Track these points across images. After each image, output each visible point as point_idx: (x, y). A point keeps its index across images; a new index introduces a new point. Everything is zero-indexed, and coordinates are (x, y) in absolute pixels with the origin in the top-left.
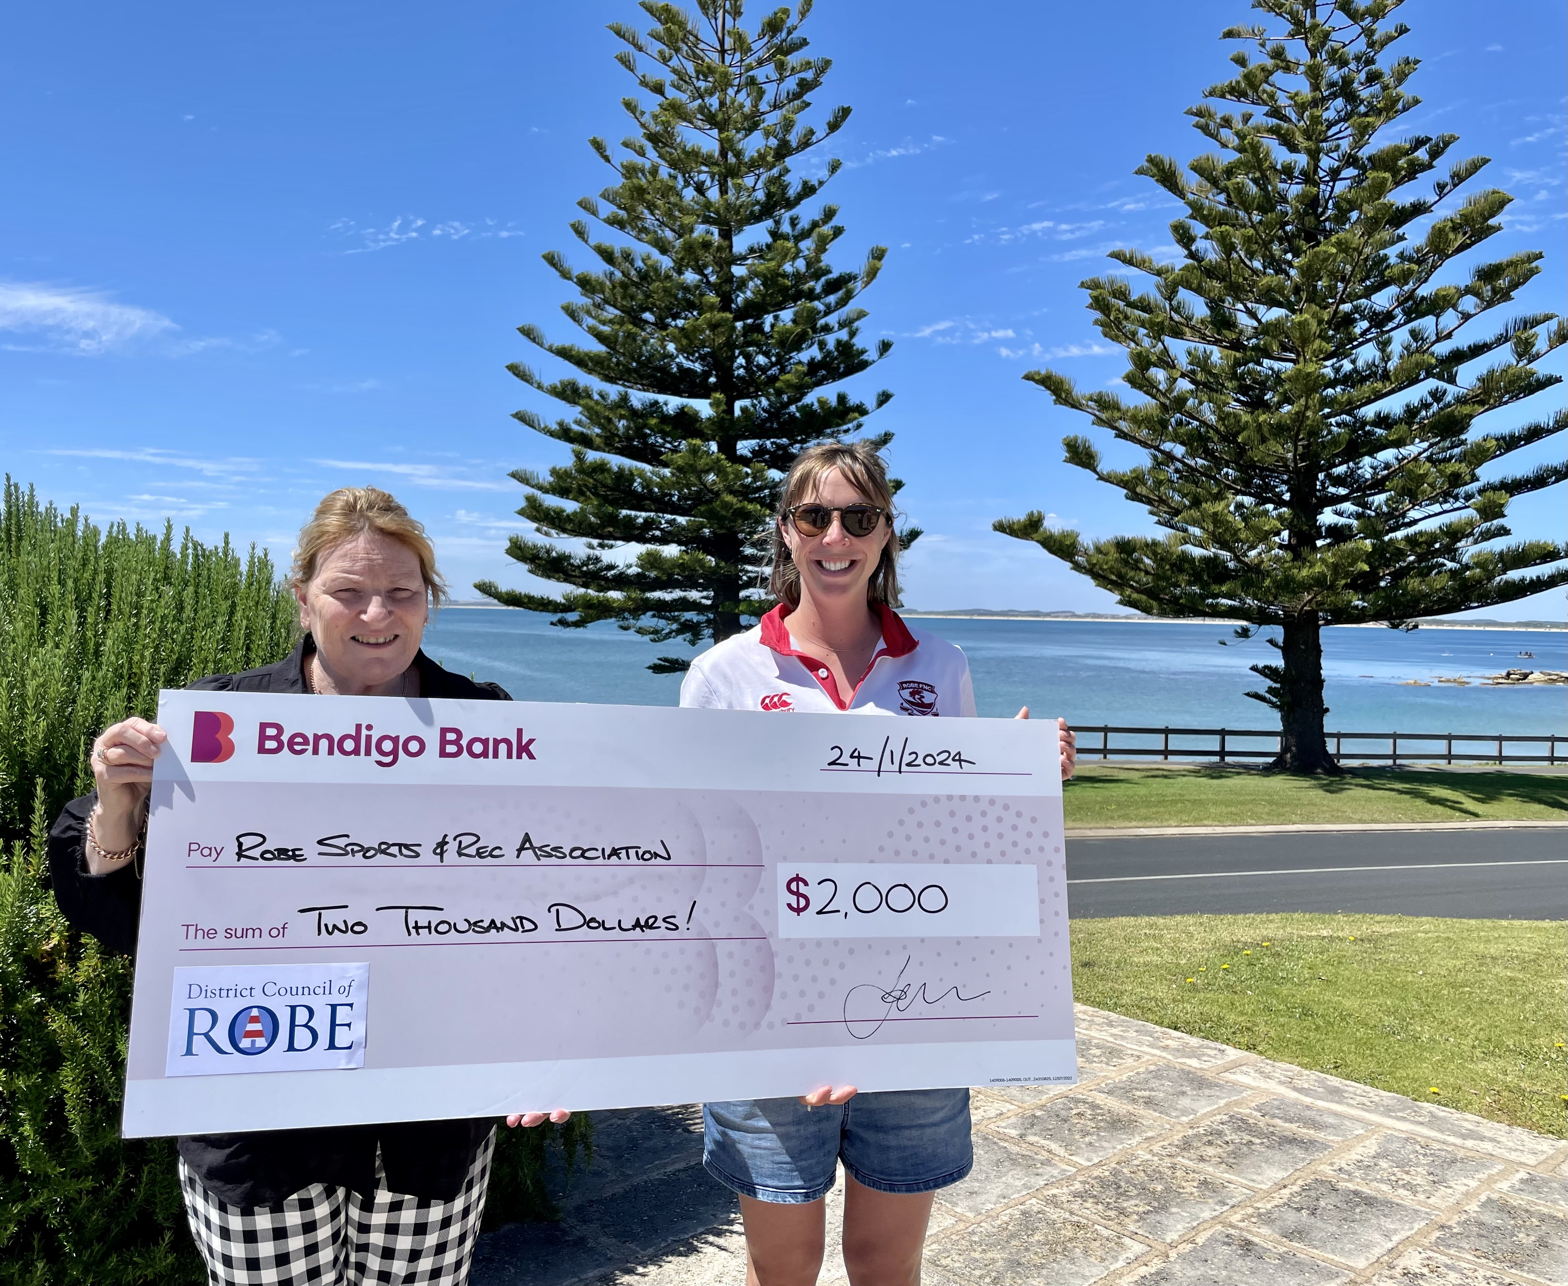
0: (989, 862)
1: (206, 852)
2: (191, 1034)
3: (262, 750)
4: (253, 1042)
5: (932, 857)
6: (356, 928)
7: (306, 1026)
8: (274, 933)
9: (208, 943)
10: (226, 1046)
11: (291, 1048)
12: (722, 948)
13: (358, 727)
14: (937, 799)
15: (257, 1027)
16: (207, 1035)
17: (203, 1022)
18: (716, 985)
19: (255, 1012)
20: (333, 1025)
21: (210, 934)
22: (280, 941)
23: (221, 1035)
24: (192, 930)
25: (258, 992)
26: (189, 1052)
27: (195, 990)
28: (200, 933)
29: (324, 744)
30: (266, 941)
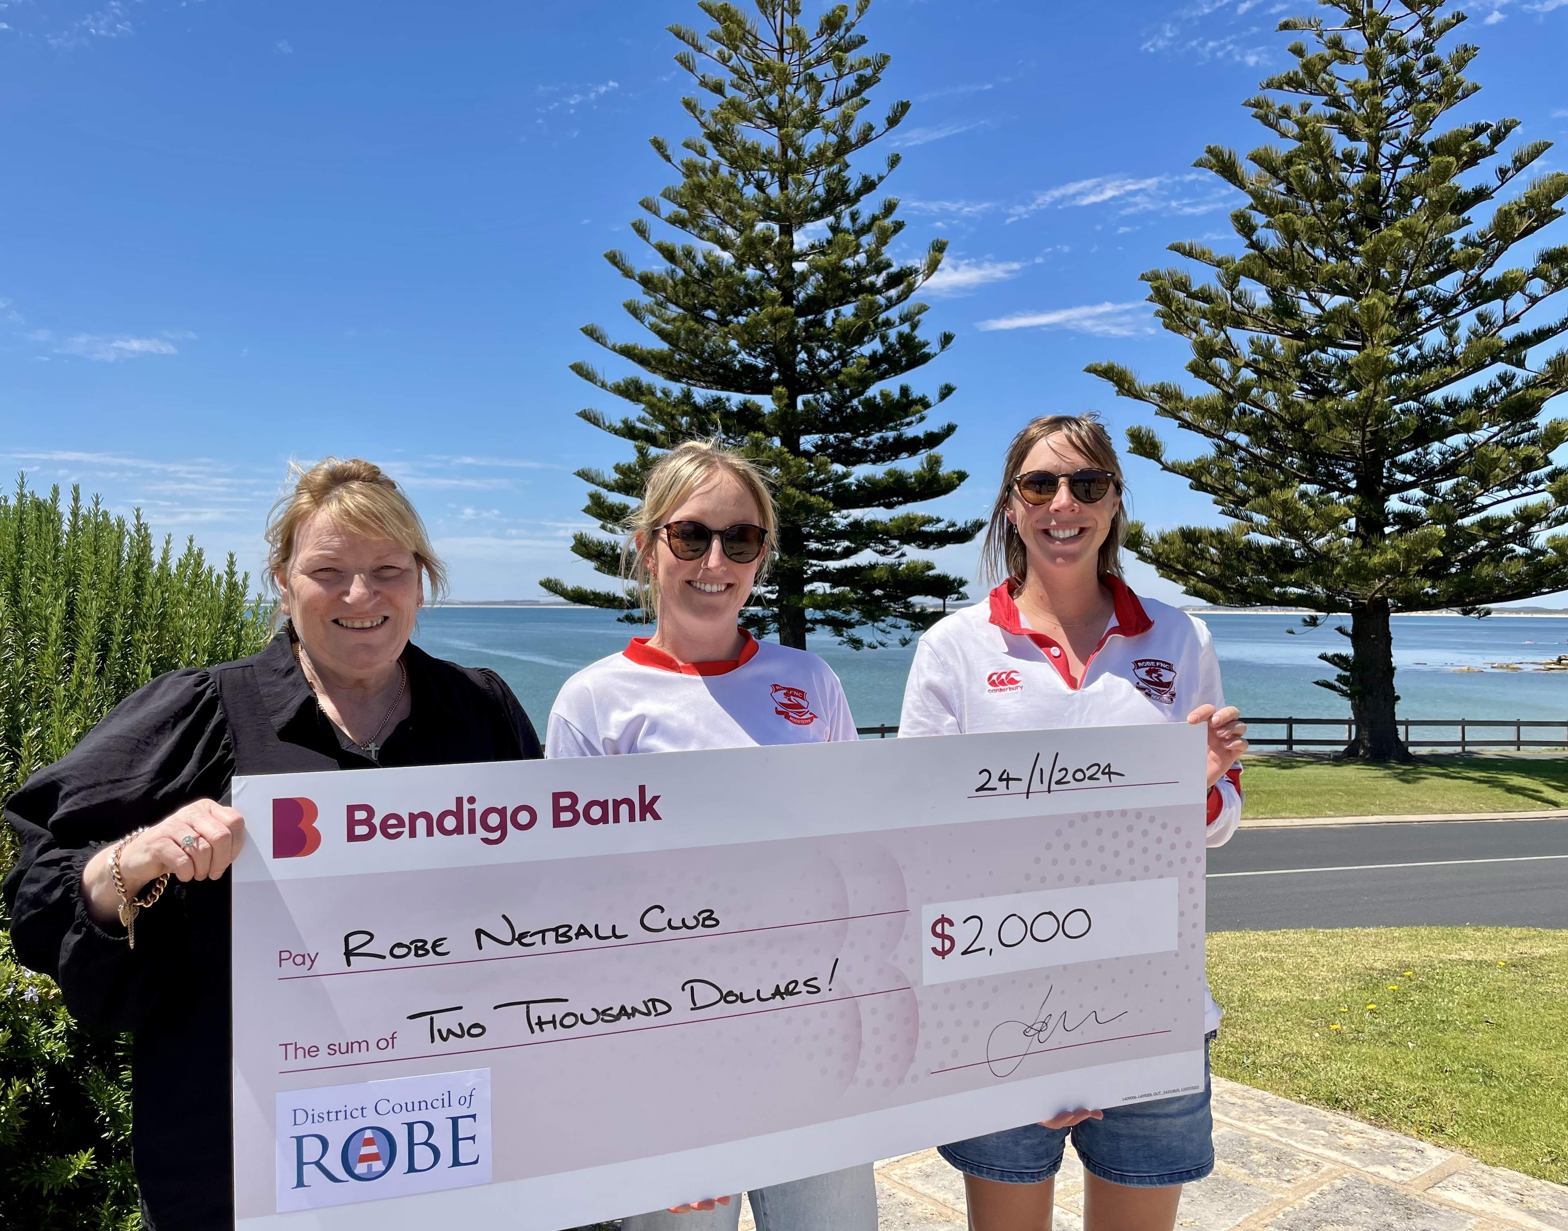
0: (1133, 879)
1: (299, 960)
2: (300, 1164)
3: (352, 837)
4: (370, 1167)
5: (1077, 880)
6: (474, 1031)
7: (426, 1143)
8: (383, 1044)
9: (310, 1062)
10: (340, 1173)
11: (412, 1169)
12: (865, 1004)
13: (459, 801)
14: (1085, 818)
15: (372, 1149)
16: (318, 1164)
17: (312, 1150)
18: (860, 1044)
19: (368, 1134)
20: (456, 1140)
21: (312, 1052)
22: (389, 1053)
23: (332, 1161)
24: (291, 1048)
25: (370, 1112)
26: (300, 1183)
27: (301, 1116)
28: (300, 1052)
29: (421, 824)
30: (374, 1054)
